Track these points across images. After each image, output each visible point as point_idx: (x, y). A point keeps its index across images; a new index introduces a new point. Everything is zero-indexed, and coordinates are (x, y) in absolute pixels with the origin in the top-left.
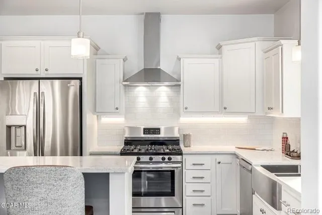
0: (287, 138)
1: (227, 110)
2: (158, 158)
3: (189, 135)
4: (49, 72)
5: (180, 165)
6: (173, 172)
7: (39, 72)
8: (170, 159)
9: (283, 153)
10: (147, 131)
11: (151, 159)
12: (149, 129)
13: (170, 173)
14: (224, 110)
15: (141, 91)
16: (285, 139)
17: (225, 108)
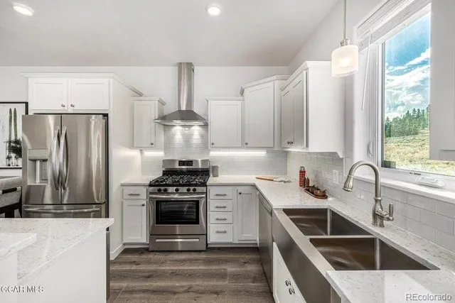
0: (305, 172)
1: (248, 146)
2: (184, 189)
3: (217, 167)
4: (76, 108)
5: (204, 196)
6: (197, 203)
7: (66, 108)
8: (194, 190)
9: (301, 186)
10: (181, 163)
11: (177, 190)
12: (184, 162)
13: (194, 203)
14: (245, 145)
15: (178, 130)
16: (302, 173)
17: (247, 144)
